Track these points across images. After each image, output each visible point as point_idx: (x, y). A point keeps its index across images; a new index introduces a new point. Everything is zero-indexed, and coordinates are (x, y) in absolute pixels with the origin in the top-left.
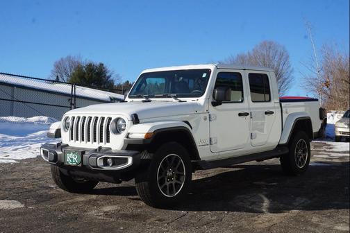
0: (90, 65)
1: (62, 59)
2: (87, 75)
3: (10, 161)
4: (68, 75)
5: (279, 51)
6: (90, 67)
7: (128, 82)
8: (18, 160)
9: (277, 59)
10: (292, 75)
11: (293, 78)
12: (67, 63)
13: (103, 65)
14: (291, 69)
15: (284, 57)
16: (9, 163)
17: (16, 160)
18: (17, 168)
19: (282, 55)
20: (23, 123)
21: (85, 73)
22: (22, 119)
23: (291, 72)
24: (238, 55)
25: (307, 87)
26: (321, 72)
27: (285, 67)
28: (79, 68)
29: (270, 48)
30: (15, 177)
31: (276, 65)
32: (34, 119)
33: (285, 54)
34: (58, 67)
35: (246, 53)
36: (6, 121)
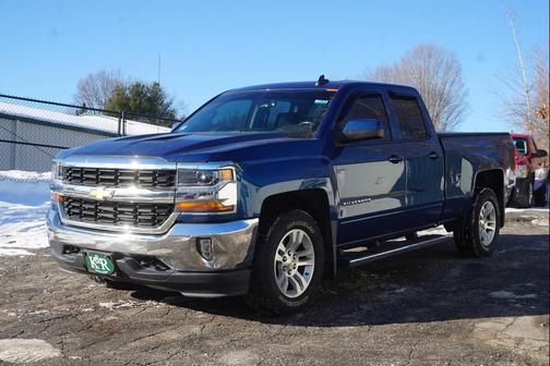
0: (138, 85)
1: (90, 76)
2: (132, 102)
3: (19, 252)
4: (100, 103)
5: (445, 60)
6: (138, 90)
8: (33, 251)
9: (441, 74)
11: (467, 104)
12: (99, 83)
13: (158, 84)
14: (464, 90)
15: (453, 70)
16: (18, 257)
17: (29, 250)
18: (34, 266)
19: (449, 67)
20: (36, 182)
21: (129, 99)
22: (34, 175)
23: (465, 94)
25: (508, 118)
26: (532, 92)
27: (455, 87)
28: (119, 91)
29: (430, 55)
30: (31, 285)
31: (439, 85)
33: (454, 65)
34: (85, 88)
35: (391, 65)
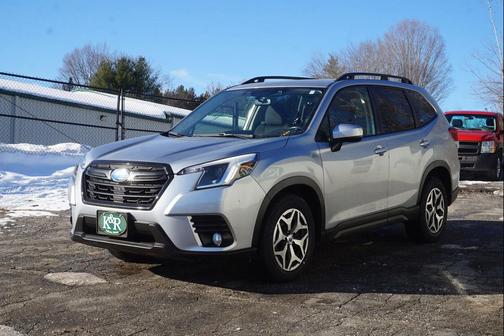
0: (124, 60)
1: (76, 51)
2: (119, 76)
3: (44, 214)
4: (86, 77)
5: (429, 36)
6: (124, 64)
7: (182, 88)
8: (56, 213)
9: (424, 51)
10: (449, 75)
11: (450, 80)
12: (85, 58)
13: (143, 59)
14: (448, 65)
15: (436, 46)
16: (45, 217)
17: (52, 212)
18: (60, 225)
19: (432, 44)
20: (43, 154)
21: (115, 73)
22: (41, 148)
23: (448, 70)
24: (361, 44)
25: (483, 96)
27: (438, 63)
28: (105, 66)
29: (413, 31)
31: (423, 61)
32: (59, 147)
33: (437, 41)
34: (71, 62)
35: (374, 41)
36: (17, 151)
